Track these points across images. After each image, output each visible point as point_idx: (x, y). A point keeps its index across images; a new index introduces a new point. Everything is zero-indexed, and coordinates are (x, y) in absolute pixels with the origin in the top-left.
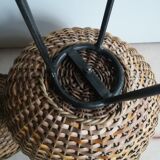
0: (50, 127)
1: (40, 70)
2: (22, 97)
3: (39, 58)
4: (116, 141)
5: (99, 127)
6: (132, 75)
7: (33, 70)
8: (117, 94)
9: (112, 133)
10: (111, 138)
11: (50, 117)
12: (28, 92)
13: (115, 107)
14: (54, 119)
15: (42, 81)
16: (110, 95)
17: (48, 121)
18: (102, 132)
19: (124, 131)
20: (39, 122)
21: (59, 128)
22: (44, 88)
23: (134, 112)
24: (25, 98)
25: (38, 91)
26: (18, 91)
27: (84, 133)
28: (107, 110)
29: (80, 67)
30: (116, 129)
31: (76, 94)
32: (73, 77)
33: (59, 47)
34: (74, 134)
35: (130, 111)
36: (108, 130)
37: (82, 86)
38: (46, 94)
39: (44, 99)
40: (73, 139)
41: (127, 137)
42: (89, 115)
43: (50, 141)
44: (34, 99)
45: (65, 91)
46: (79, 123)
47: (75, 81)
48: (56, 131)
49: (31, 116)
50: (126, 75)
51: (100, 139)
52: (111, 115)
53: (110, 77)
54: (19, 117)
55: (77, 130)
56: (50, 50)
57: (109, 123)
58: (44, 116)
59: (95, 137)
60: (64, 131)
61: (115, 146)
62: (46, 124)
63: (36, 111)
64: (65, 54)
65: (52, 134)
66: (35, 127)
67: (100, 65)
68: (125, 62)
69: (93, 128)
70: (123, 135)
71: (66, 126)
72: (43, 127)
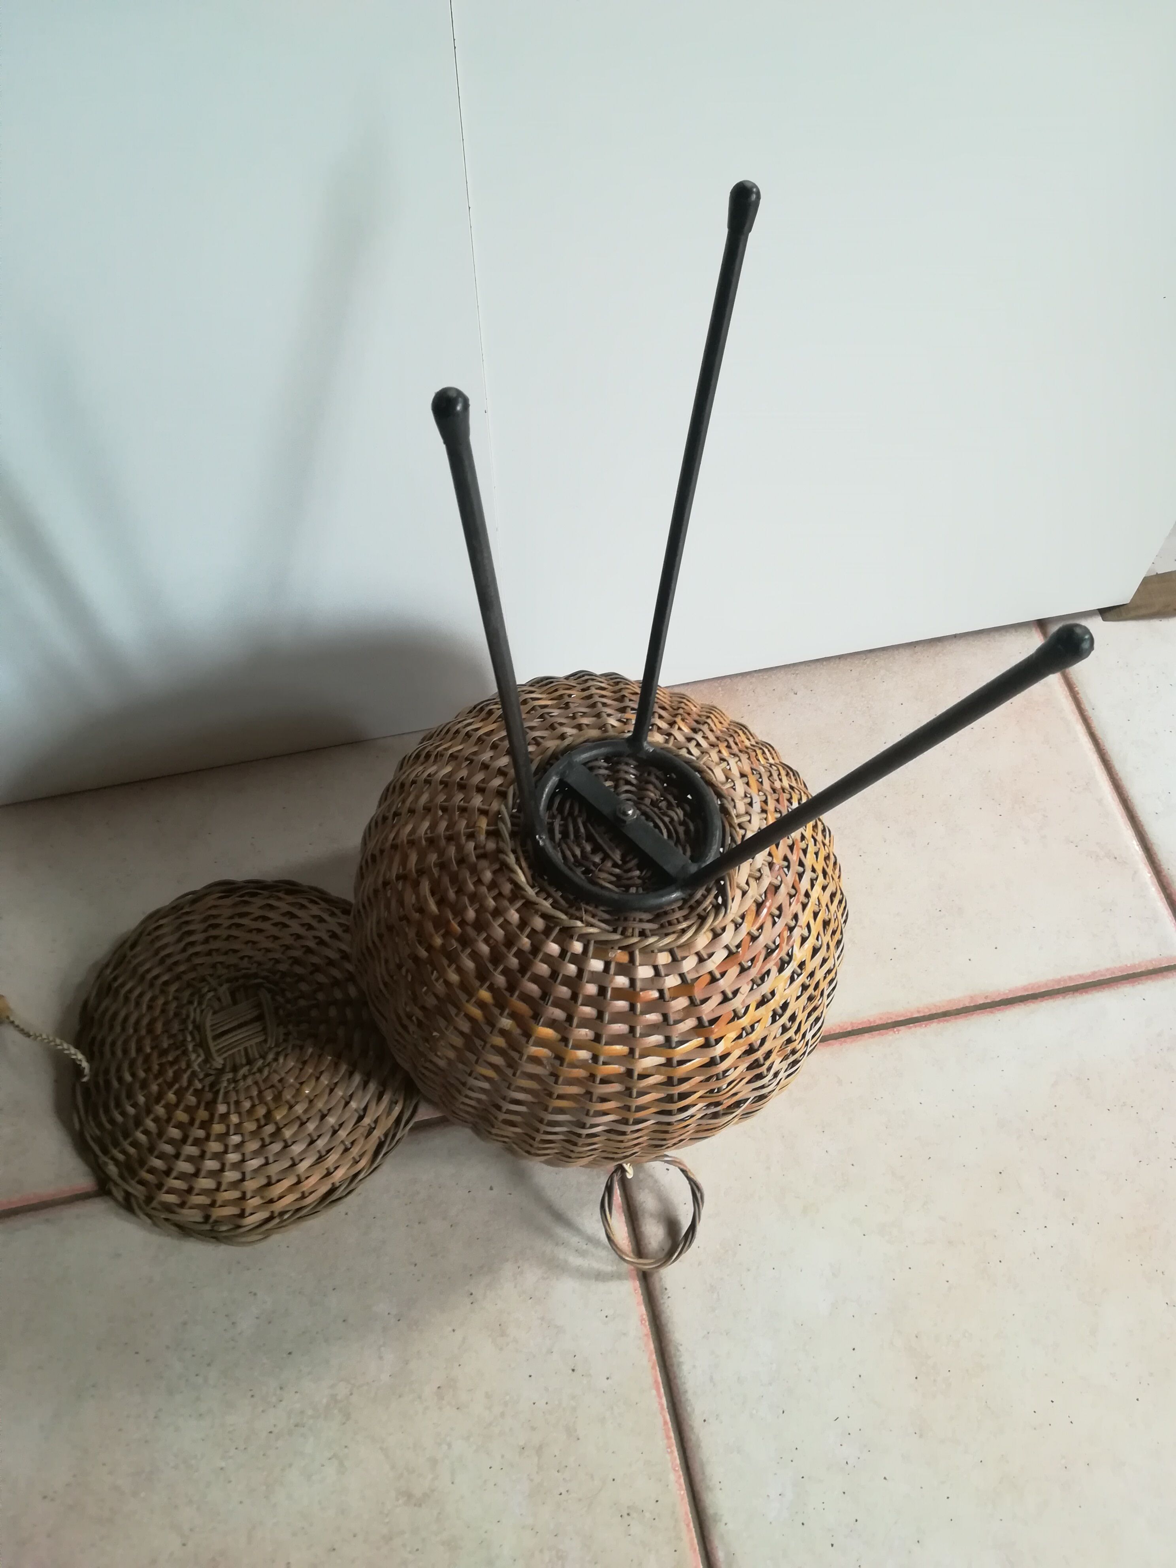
0: (554, 974)
1: (494, 834)
2: (459, 912)
3: (504, 761)
4: (724, 984)
5: (679, 954)
6: (741, 807)
7: (471, 836)
8: (710, 860)
9: (712, 965)
10: (713, 980)
11: (554, 948)
12: (474, 898)
13: (710, 899)
14: (563, 953)
15: (511, 859)
16: (693, 868)
17: (548, 959)
18: (689, 964)
19: (745, 957)
20: (524, 968)
21: (581, 972)
22: (522, 878)
23: (759, 906)
24: (471, 914)
25: (507, 888)
26: (441, 902)
27: (644, 972)
28: (692, 909)
29: (606, 810)
30: (720, 955)
31: (605, 879)
32: (590, 838)
33: (563, 737)
34: (621, 981)
35: (749, 903)
36: (701, 960)
37: (617, 856)
38: (531, 892)
39: (528, 906)
40: (619, 994)
41: (754, 973)
42: (648, 926)
43: (559, 1014)
44: (497, 912)
45: (578, 876)
46: (629, 950)
47: (597, 849)
48: (574, 983)
49: (496, 958)
50: (724, 811)
51: (686, 985)
52: (702, 919)
53: (682, 823)
54: (460, 970)
55: (627, 970)
56: (536, 741)
57: (702, 940)
58: (536, 949)
59: (672, 981)
60: (595, 977)
61: (726, 999)
62: (543, 969)
63: (510, 941)
64: (554, 779)
65: (564, 991)
66: (512, 987)
67: (653, 794)
68: (718, 775)
69: (663, 958)
70: (743, 970)
71: (597, 965)
72: (536, 979)
